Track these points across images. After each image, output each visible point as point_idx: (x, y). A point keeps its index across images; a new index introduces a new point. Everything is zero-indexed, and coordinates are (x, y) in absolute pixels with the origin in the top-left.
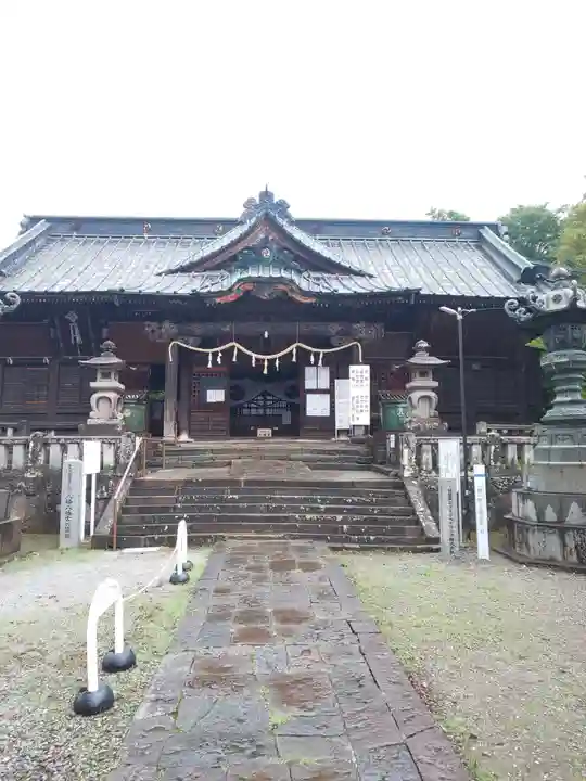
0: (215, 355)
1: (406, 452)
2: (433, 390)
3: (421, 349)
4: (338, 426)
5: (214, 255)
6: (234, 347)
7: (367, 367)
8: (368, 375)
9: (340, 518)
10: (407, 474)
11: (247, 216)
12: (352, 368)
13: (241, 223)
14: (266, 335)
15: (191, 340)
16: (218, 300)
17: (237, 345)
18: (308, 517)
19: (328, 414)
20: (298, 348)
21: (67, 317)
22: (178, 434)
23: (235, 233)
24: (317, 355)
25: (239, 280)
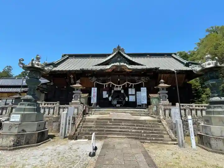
0: (106, 85)
1: (161, 111)
2: (166, 94)
3: (162, 82)
4: (138, 104)
5: (106, 61)
6: (110, 83)
7: (146, 88)
8: (146, 90)
9: (143, 131)
10: (161, 118)
11: (114, 52)
12: (141, 88)
13: (113, 54)
14: (119, 80)
15: (100, 81)
16: (107, 71)
17: (111, 83)
18: (133, 131)
19: (135, 101)
20: (127, 83)
21: (70, 76)
22: (97, 106)
23: (111, 56)
24: (132, 85)
25: (112, 66)
